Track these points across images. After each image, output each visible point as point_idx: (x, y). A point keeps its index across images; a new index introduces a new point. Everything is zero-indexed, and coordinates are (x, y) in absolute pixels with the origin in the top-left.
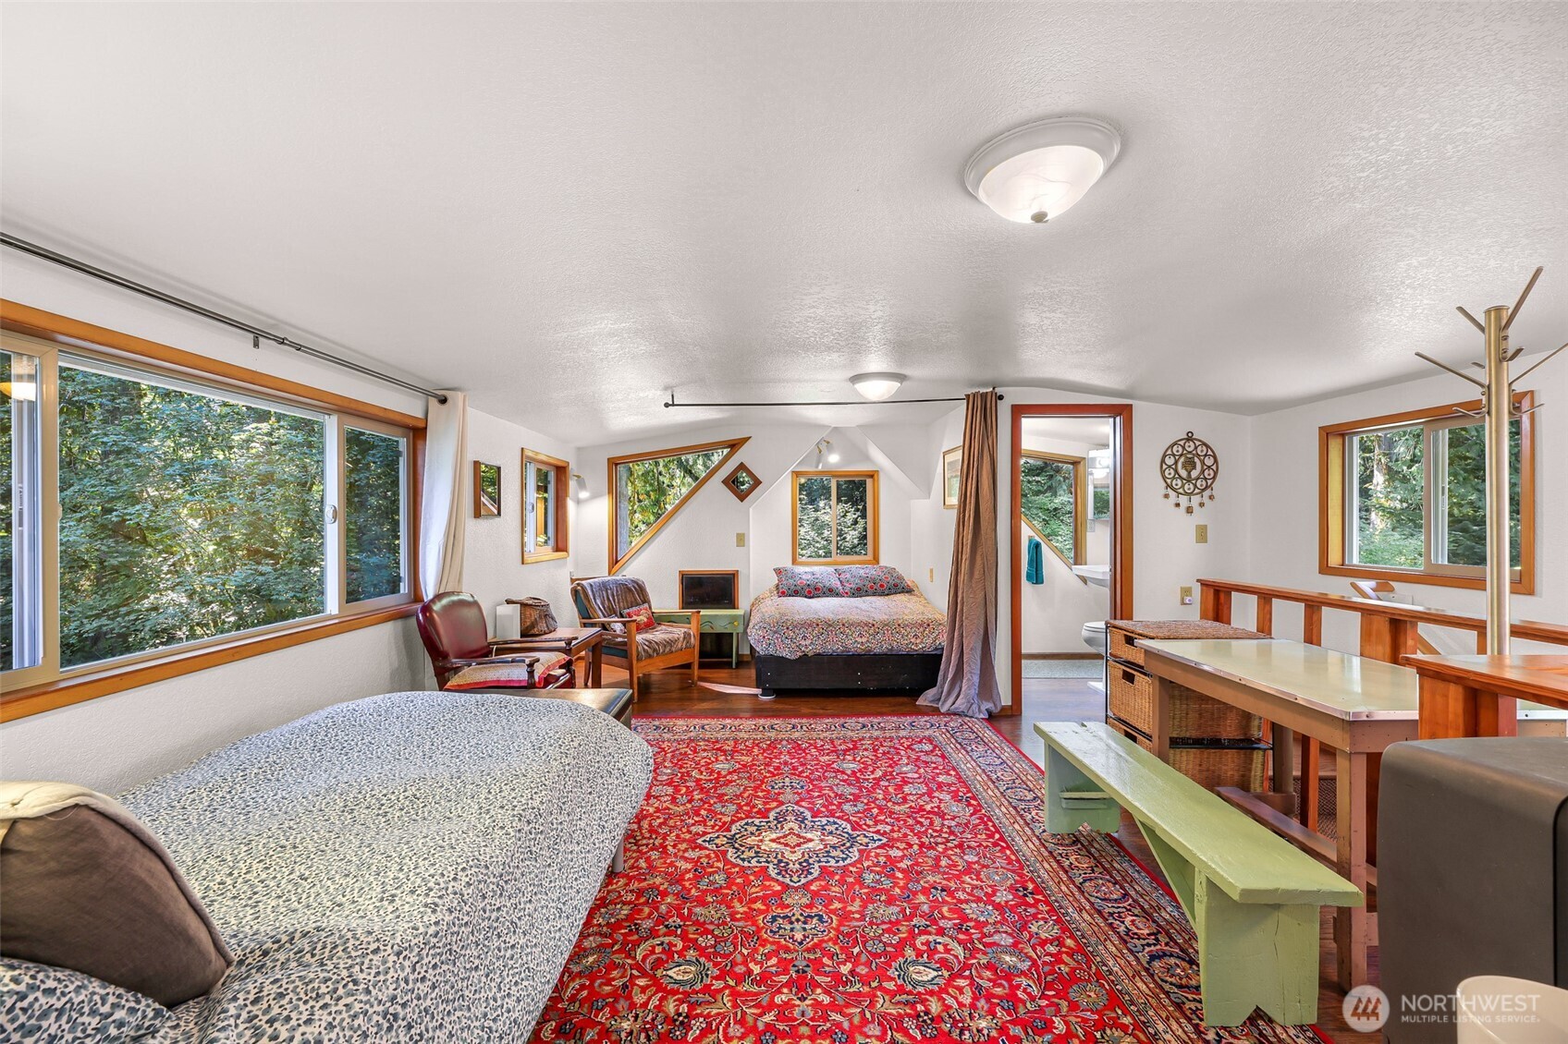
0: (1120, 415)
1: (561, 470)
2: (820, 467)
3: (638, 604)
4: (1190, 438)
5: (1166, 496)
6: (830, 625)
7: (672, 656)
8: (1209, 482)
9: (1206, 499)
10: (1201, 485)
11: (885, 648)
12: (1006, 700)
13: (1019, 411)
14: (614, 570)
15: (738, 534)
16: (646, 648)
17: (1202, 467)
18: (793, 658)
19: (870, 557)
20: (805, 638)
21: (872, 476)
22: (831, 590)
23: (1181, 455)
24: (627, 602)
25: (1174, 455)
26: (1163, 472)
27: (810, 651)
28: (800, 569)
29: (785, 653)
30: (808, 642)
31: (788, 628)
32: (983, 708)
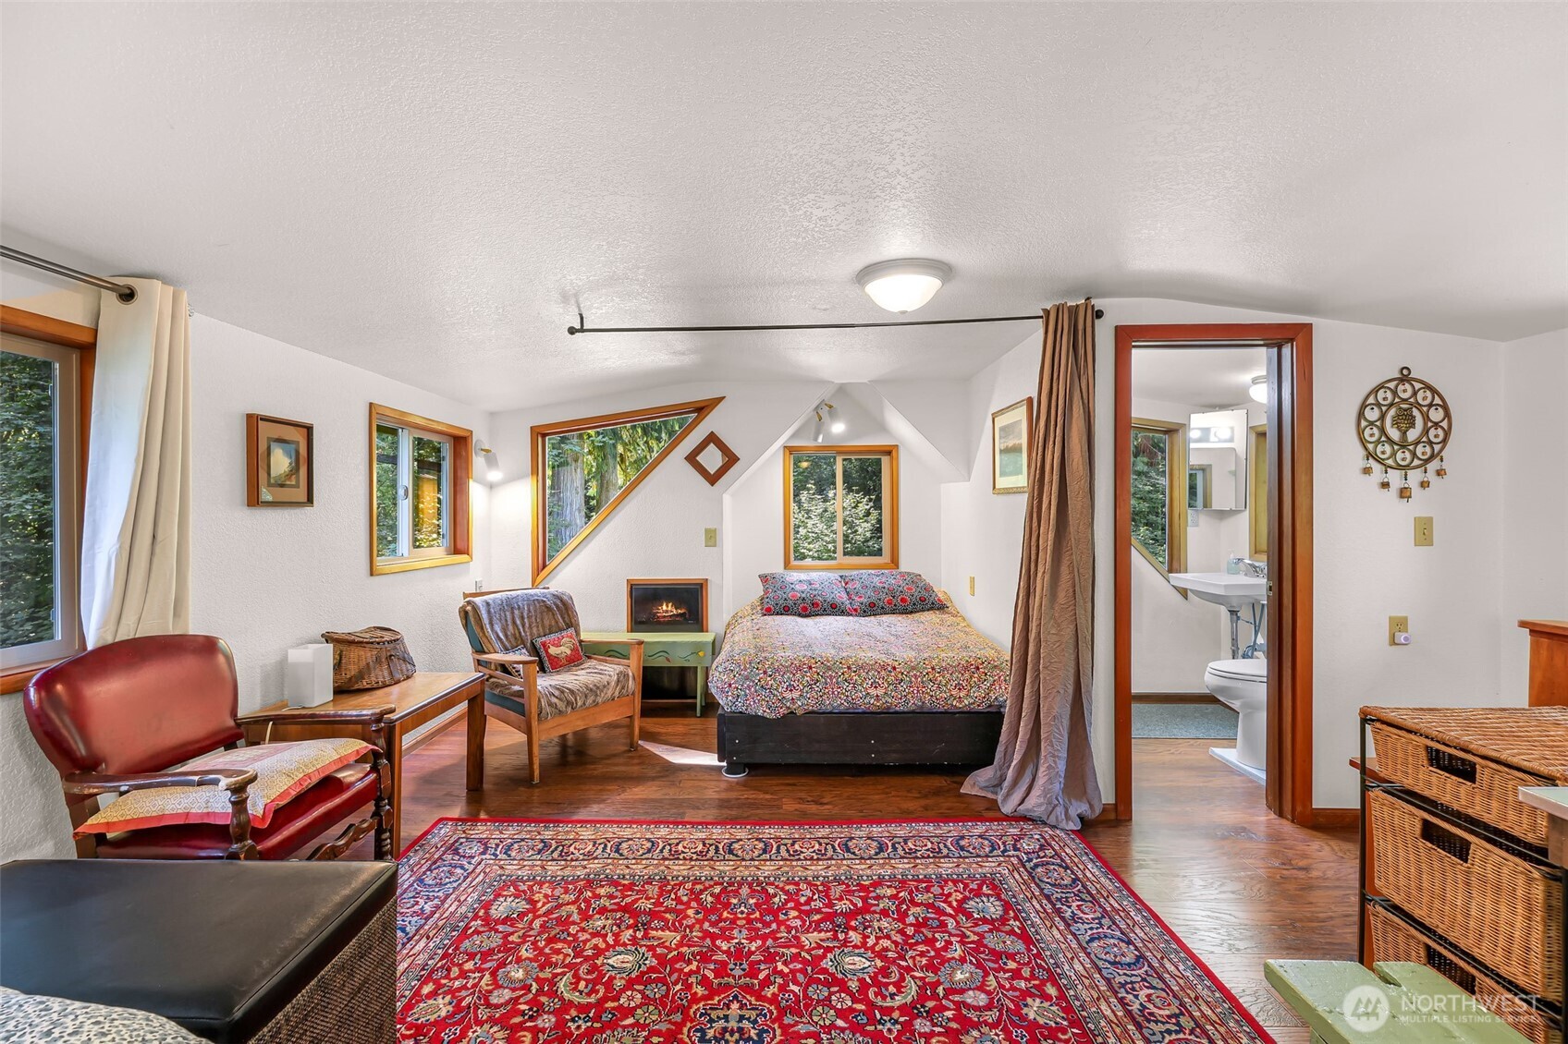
0: (1291, 340)
1: (461, 442)
2: (820, 440)
3: (561, 630)
4: (1405, 377)
5: (1367, 471)
6: (829, 669)
7: (597, 709)
8: (1437, 448)
9: (1431, 476)
10: (1423, 454)
11: (913, 703)
12: (1107, 796)
13: (1127, 337)
14: (539, 579)
15: (706, 530)
16: (554, 700)
17: (1425, 424)
18: (773, 716)
19: (886, 558)
20: (791, 688)
21: (889, 453)
22: (833, 606)
23: (1391, 405)
24: (543, 626)
25: (1379, 405)
26: (1360, 433)
27: (800, 706)
28: (794, 576)
29: (761, 711)
30: (796, 694)
31: (765, 673)
32: (1073, 812)
